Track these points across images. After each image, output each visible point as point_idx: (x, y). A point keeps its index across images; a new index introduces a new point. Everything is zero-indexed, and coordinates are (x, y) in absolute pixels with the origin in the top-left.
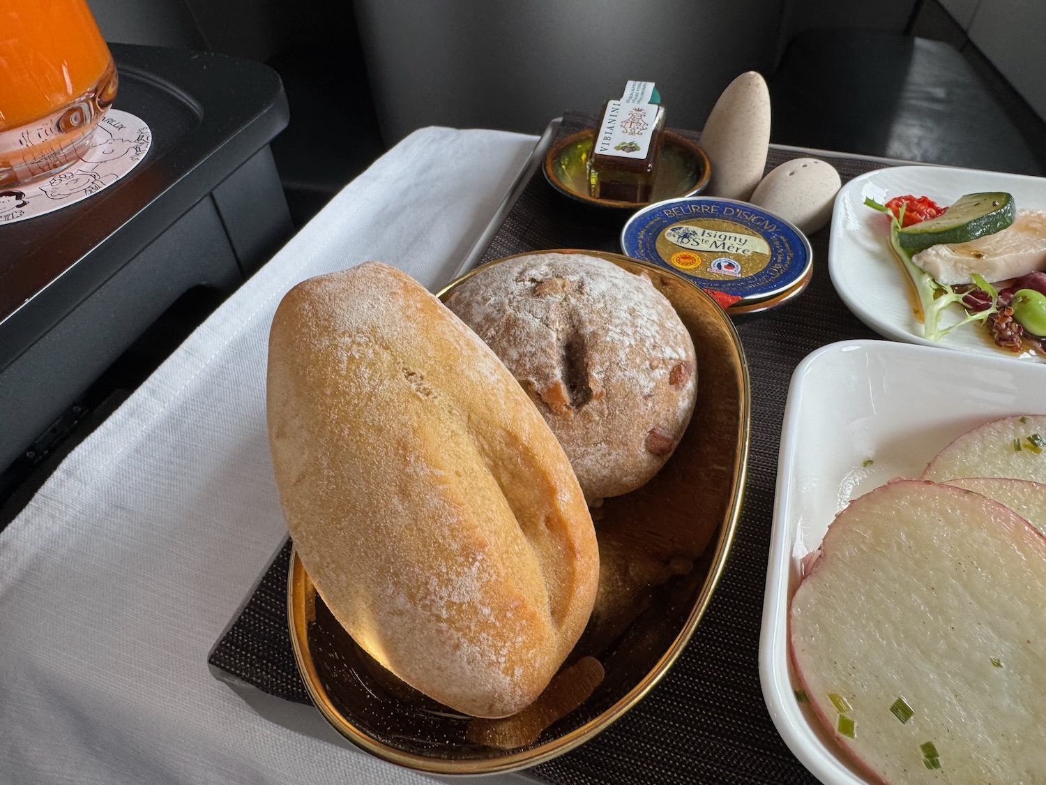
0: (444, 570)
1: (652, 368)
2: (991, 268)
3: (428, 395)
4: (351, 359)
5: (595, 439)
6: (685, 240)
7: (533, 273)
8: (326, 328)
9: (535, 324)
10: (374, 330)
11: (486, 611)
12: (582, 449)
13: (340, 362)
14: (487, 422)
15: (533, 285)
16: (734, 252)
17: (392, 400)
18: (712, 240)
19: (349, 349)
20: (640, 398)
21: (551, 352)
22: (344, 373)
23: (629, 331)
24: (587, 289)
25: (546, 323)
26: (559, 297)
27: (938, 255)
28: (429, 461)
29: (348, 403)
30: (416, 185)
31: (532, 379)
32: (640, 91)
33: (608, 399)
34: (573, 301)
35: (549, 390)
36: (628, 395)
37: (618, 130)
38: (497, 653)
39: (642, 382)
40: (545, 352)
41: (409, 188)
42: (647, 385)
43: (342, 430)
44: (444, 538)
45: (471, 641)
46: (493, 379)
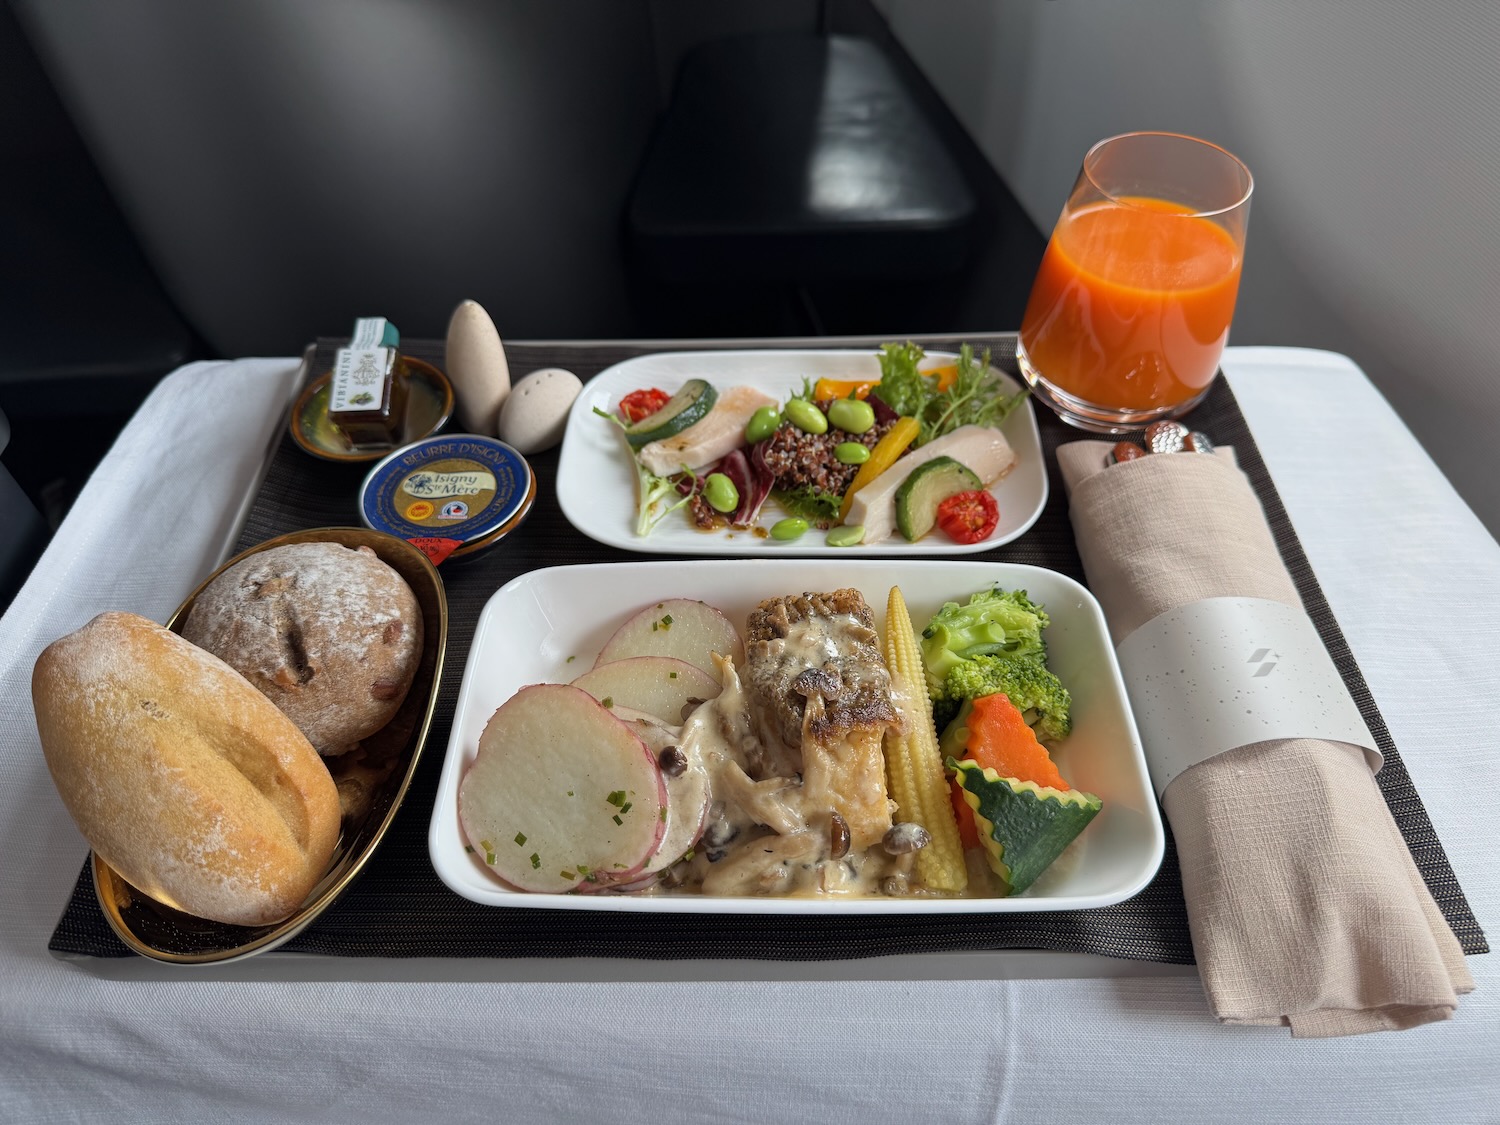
0: (196, 833)
1: (363, 636)
2: (694, 457)
3: (161, 716)
4: (98, 704)
5: (326, 703)
6: (421, 489)
7: (256, 577)
8: (73, 684)
9: (258, 624)
10: (111, 677)
11: (234, 852)
12: (318, 713)
13: (89, 708)
14: (213, 724)
15: (256, 588)
16: (463, 493)
17: (134, 728)
18: (444, 484)
19: (94, 696)
20: (355, 663)
21: (273, 646)
22: (94, 715)
23: (338, 611)
24: (300, 583)
25: (267, 622)
26: (276, 596)
27: (650, 453)
28: (169, 763)
29: (102, 737)
30: (173, 449)
31: (263, 670)
32: (371, 332)
33: (328, 671)
34: (288, 597)
35: (277, 676)
36: (345, 663)
37: (351, 381)
38: (252, 878)
39: (355, 650)
40: (268, 646)
41: (165, 456)
42: (359, 650)
43: (101, 758)
44: (190, 812)
45: (229, 875)
46: (215, 688)
